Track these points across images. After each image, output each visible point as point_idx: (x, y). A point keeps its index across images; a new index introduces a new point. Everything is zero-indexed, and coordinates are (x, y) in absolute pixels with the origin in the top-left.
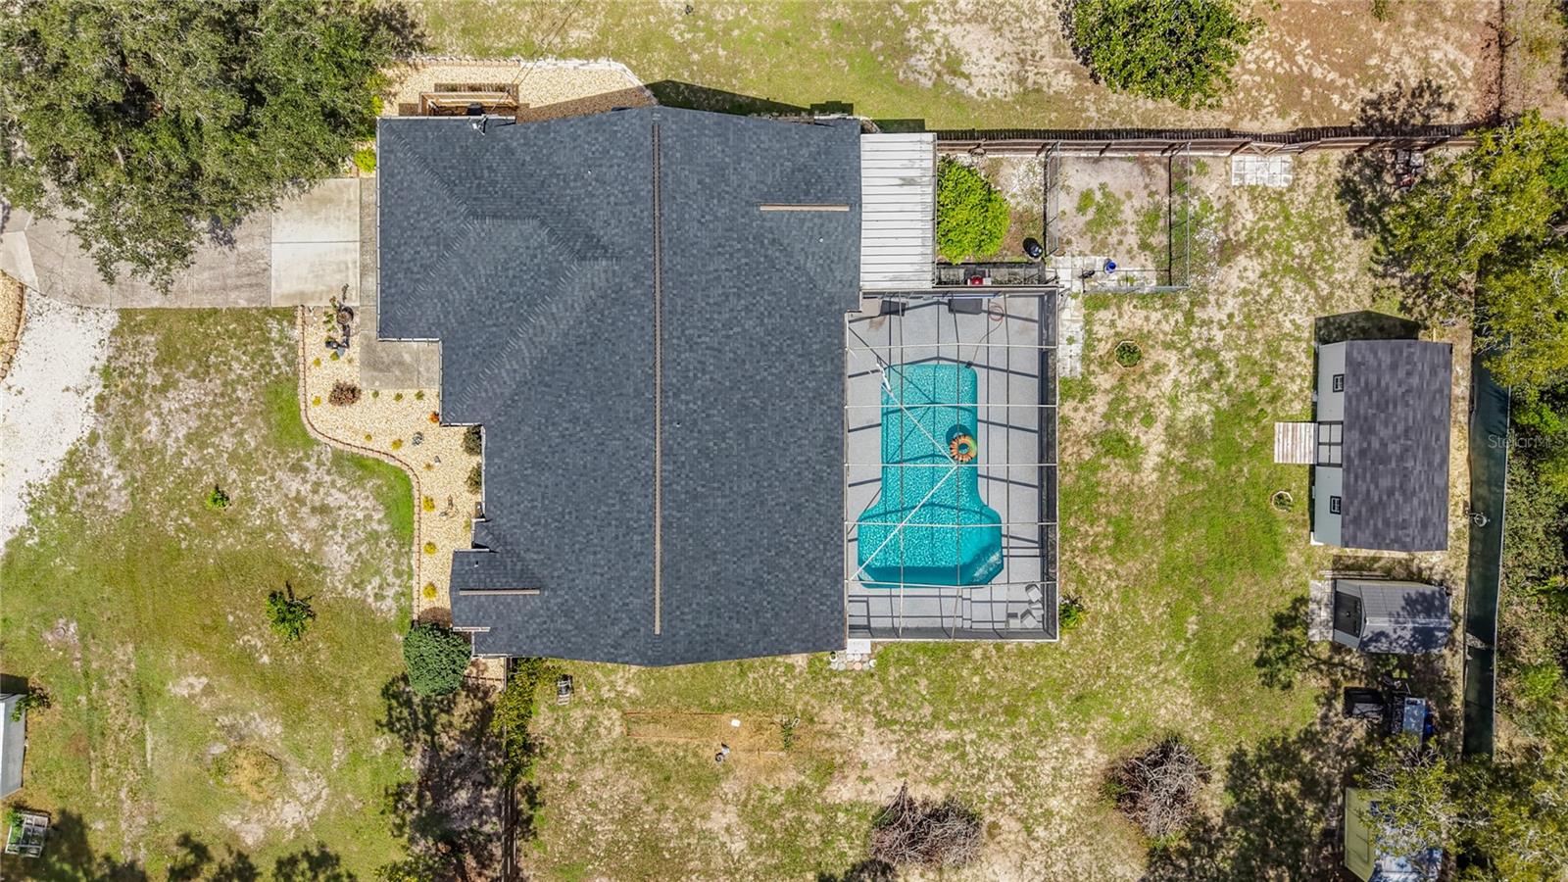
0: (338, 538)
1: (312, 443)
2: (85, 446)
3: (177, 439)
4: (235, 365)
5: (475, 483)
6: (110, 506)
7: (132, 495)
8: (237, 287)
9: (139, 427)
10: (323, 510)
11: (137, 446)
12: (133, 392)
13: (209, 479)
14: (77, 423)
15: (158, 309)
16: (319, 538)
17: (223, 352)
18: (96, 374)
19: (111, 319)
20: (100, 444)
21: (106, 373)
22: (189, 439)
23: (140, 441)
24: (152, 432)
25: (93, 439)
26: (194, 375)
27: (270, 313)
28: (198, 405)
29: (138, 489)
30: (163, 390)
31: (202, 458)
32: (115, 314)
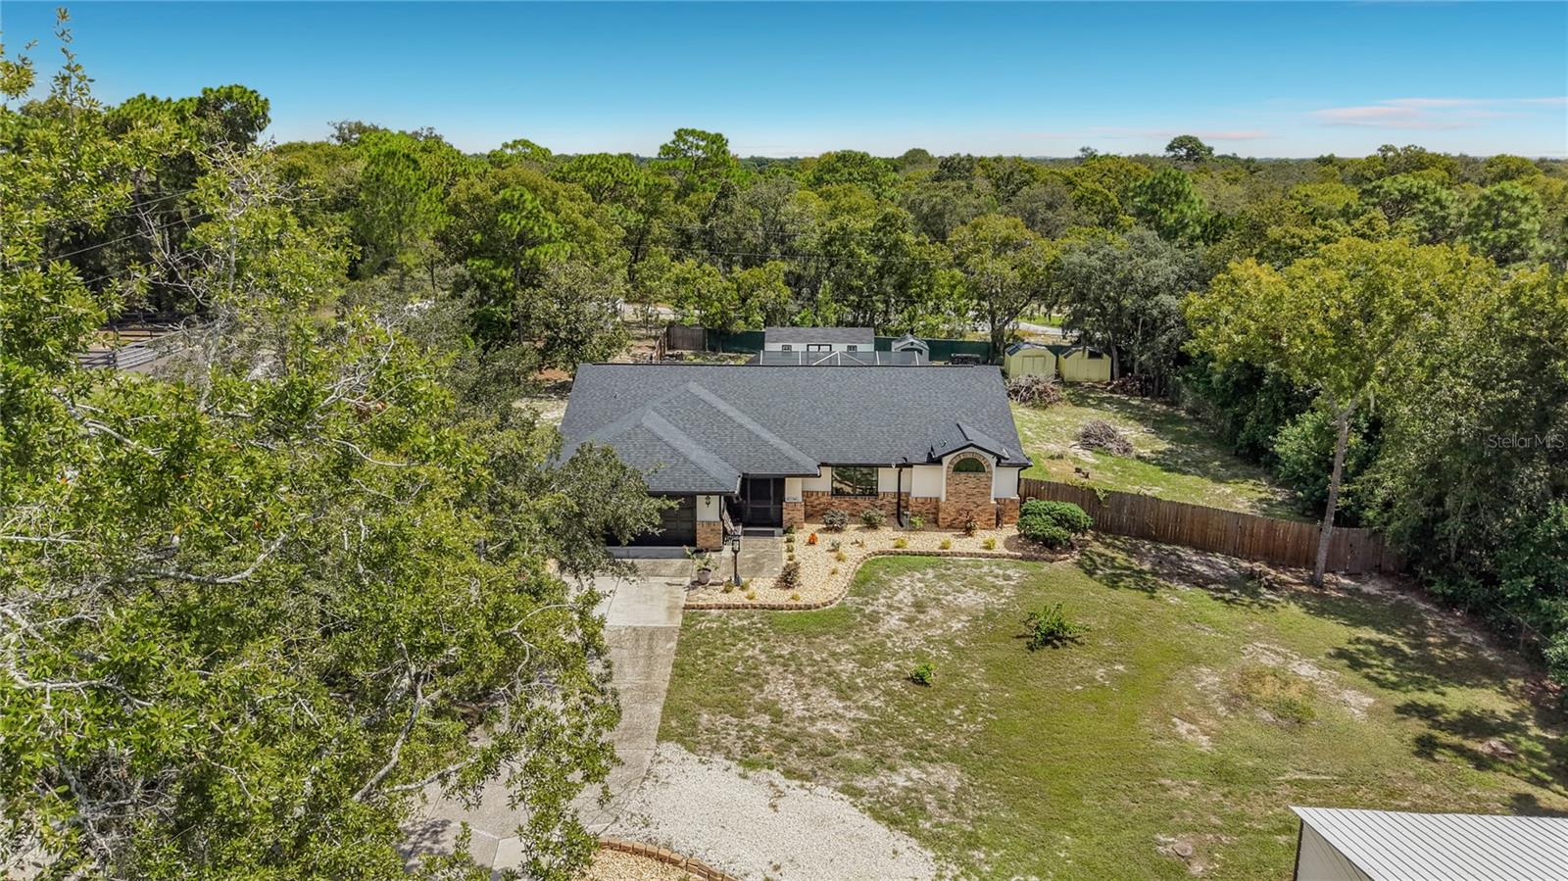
0: (950, 598)
1: (842, 607)
2: (864, 799)
3: (845, 708)
4: (750, 653)
5: (872, 526)
6: (953, 784)
7: (932, 761)
8: (650, 648)
9: (830, 740)
10: (919, 606)
11: (859, 748)
12: (778, 741)
13: (897, 686)
14: (826, 801)
15: (664, 708)
16: (954, 612)
17: (733, 662)
18: (751, 774)
19: (670, 749)
20: (860, 785)
21: (752, 765)
22: (842, 696)
23: (851, 745)
24: (842, 731)
25: (855, 793)
26: (759, 687)
27: (685, 627)
28: (799, 686)
29: (921, 753)
30: (778, 716)
31: (870, 689)
32: (665, 744)
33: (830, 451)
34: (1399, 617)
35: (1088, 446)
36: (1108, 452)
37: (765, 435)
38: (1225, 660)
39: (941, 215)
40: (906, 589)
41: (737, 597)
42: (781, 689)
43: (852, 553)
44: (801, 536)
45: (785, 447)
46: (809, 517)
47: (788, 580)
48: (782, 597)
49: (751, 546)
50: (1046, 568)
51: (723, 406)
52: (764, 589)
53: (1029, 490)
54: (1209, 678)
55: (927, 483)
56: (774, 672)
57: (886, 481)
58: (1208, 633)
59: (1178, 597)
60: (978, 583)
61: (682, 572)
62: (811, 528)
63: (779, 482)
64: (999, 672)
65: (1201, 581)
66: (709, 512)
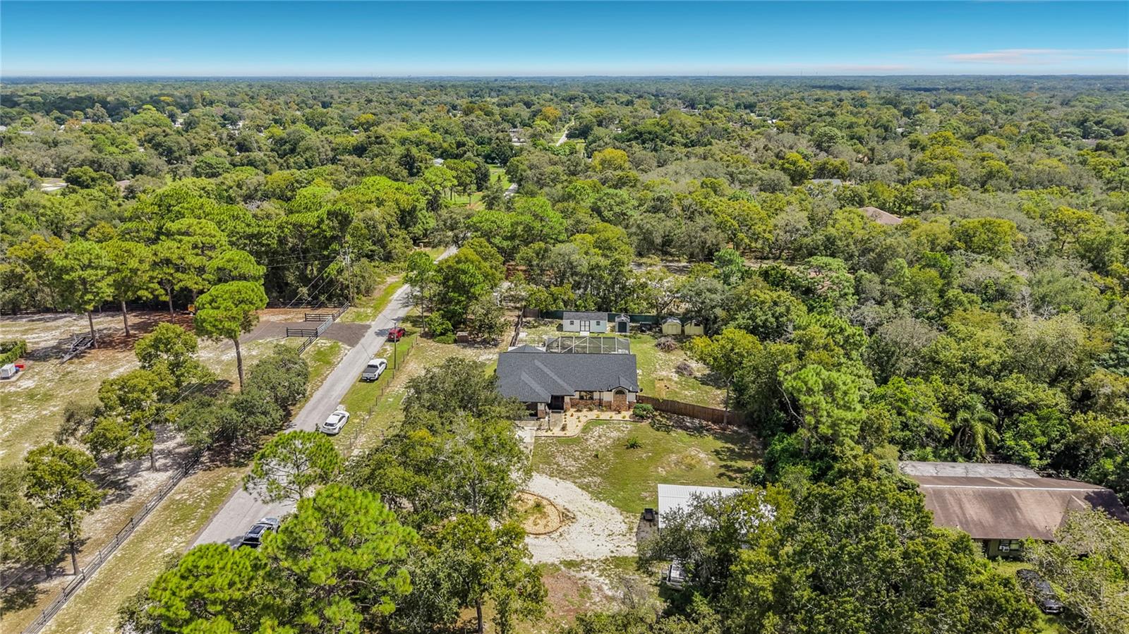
0: (609, 434)
1: (578, 436)
2: (577, 484)
3: (576, 463)
4: (552, 449)
5: (591, 410)
6: (599, 481)
7: (595, 476)
9: (571, 471)
10: (600, 437)
11: (578, 473)
12: (558, 471)
13: (590, 458)
14: (569, 484)
15: (531, 463)
16: (609, 438)
17: (547, 452)
18: (552, 478)
20: (577, 481)
21: (552, 476)
22: (575, 461)
23: (576, 472)
24: (574, 469)
25: (575, 482)
26: (554, 458)
27: (536, 442)
28: (565, 458)
29: (593, 474)
30: (559, 466)
31: (583, 459)
33: (579, 386)
34: (742, 440)
35: (677, 372)
36: (683, 375)
37: (559, 381)
38: (680, 452)
39: (651, 233)
40: (597, 431)
41: (549, 433)
42: (560, 459)
43: (583, 420)
44: (569, 413)
45: (565, 385)
46: (572, 406)
47: (564, 428)
48: (562, 434)
49: (554, 416)
50: (639, 424)
51: (546, 370)
52: (557, 431)
53: (640, 400)
54: (674, 457)
55: (608, 397)
56: (558, 455)
57: (596, 396)
58: (680, 444)
59: (678, 434)
60: (618, 430)
61: (534, 425)
62: (572, 410)
63: (563, 398)
64: (617, 455)
65: (686, 428)
66: (541, 407)
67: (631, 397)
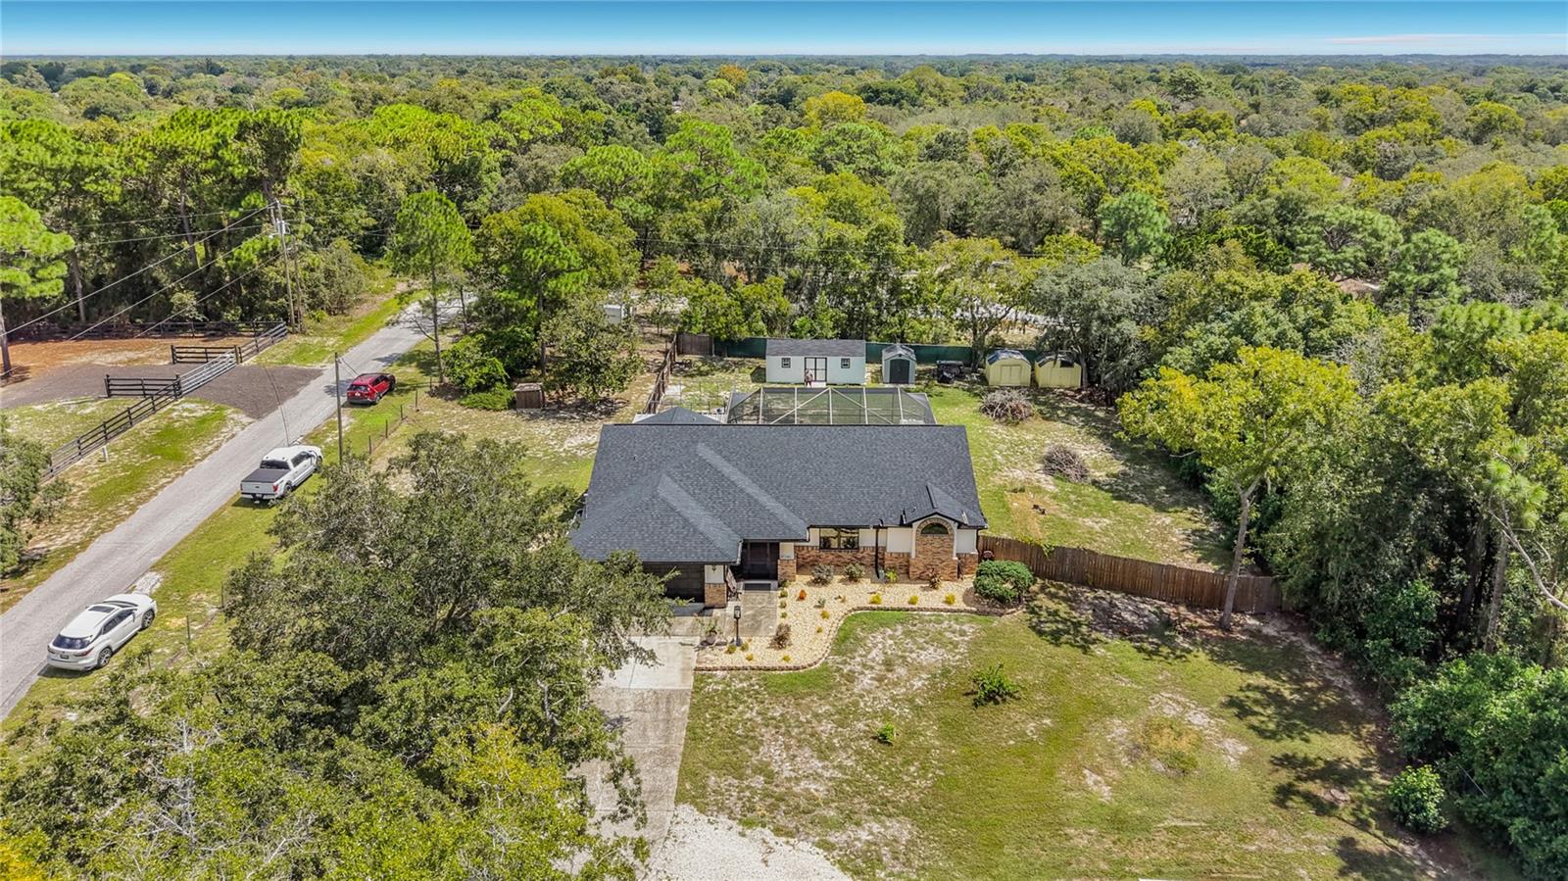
0: (914, 655)
1: (825, 667)
2: (835, 853)
3: (823, 767)
4: (748, 716)
5: (852, 578)
6: (905, 837)
7: (890, 816)
8: (668, 711)
9: (811, 798)
10: (888, 665)
11: (833, 805)
12: (769, 801)
13: (866, 745)
14: (806, 855)
15: (680, 771)
16: (916, 669)
17: (732, 725)
18: (748, 832)
19: (686, 811)
20: (832, 839)
21: (749, 824)
22: (822, 757)
23: (827, 803)
24: (819, 790)
25: (827, 846)
26: (755, 749)
27: (697, 690)
28: (788, 747)
29: (882, 808)
30: (770, 777)
31: (844, 748)
32: (681, 806)
33: (818, 512)
34: (1285, 661)
35: (1050, 471)
36: (1066, 478)
37: (765, 499)
38: (1134, 711)
40: (879, 644)
41: (739, 658)
42: (772, 752)
43: (836, 610)
44: (792, 590)
45: (780, 510)
46: (800, 568)
47: (781, 640)
48: (774, 658)
49: (750, 601)
50: (996, 622)
51: (727, 469)
52: (760, 651)
53: (988, 549)
54: (1119, 729)
55: (900, 541)
56: (767, 733)
57: (867, 538)
58: (1124, 683)
59: (1110, 649)
60: (938, 640)
61: (692, 632)
62: (800, 583)
63: (775, 546)
64: (950, 729)
65: (1126, 631)
66: (714, 576)
67: (964, 543)
